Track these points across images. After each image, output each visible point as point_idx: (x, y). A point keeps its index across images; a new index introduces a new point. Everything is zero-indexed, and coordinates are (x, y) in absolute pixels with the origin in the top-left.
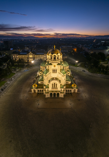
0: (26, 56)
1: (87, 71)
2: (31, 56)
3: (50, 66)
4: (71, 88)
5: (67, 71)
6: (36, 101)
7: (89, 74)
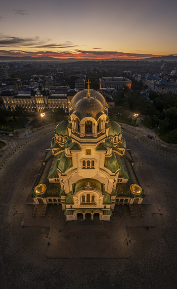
0: (30, 101)
1: (158, 139)
2: (40, 101)
3: (74, 153)
4: (128, 196)
5: (117, 147)
6: (43, 230)
7: (162, 145)
